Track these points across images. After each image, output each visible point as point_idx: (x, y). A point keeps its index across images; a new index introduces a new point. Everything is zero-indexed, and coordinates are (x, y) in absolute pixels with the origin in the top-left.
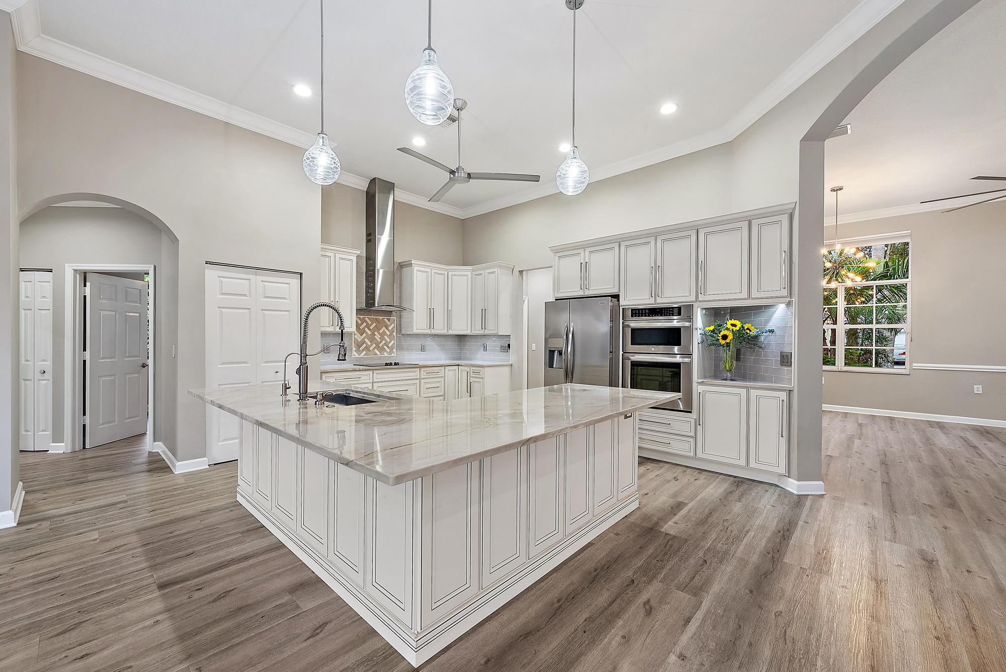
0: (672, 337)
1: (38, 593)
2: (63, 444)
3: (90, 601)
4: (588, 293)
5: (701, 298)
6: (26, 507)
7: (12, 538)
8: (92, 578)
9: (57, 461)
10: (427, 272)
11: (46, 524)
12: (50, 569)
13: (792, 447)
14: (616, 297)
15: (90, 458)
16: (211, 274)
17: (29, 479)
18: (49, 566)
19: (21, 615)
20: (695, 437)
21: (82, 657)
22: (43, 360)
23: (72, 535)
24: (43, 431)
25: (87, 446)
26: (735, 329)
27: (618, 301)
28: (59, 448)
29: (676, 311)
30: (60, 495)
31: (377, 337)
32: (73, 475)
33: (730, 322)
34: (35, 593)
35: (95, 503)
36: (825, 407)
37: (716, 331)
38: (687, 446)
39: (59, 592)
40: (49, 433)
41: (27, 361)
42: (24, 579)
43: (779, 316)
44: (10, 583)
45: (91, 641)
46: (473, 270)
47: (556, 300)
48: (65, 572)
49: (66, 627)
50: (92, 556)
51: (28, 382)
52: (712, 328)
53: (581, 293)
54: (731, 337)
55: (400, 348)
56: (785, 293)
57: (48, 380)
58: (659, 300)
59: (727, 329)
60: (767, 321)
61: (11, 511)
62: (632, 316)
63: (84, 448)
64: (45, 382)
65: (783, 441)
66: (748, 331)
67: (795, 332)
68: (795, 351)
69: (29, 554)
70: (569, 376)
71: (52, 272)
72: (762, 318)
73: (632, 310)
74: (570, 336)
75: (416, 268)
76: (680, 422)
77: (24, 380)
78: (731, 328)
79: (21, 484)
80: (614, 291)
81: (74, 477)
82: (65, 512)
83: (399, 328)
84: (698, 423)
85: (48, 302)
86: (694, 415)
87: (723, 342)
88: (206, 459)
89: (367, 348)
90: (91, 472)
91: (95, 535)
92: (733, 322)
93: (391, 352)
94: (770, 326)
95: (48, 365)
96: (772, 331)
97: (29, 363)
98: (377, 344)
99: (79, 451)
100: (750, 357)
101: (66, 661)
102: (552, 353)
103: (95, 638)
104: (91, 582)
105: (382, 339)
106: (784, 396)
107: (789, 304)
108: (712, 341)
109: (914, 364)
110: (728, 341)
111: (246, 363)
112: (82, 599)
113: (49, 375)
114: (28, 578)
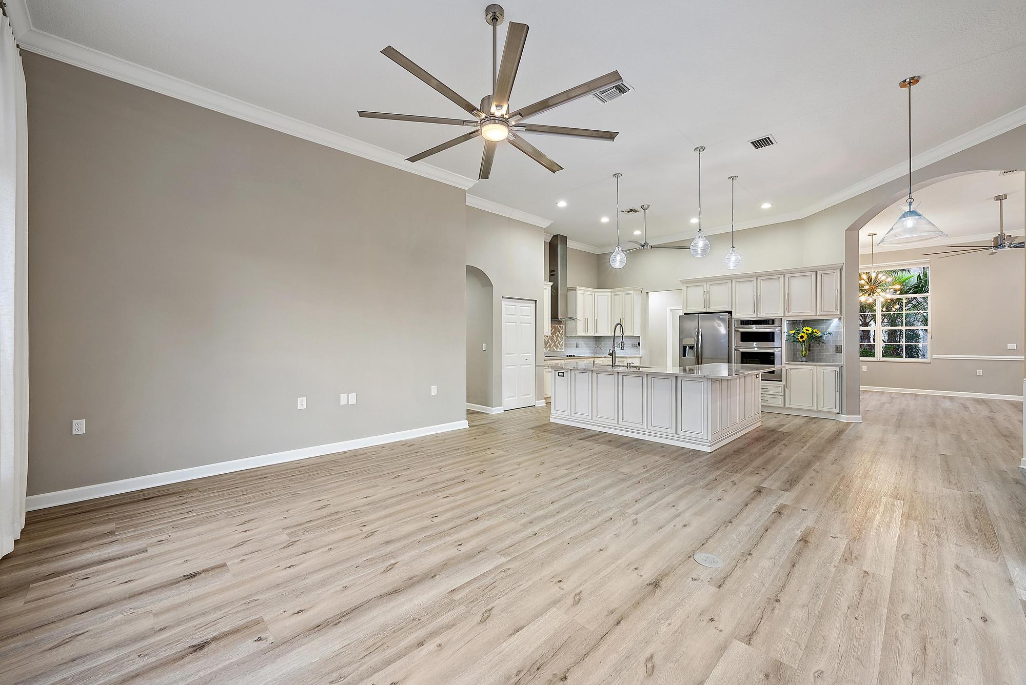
0: (768, 337)
4: (708, 310)
5: (787, 314)
10: (583, 294)
13: (843, 397)
14: (730, 313)
16: (504, 303)
20: (785, 395)
26: (808, 332)
27: (731, 315)
29: (771, 322)
31: (555, 338)
33: (805, 329)
36: (862, 388)
37: (796, 334)
38: (779, 401)
43: (834, 324)
46: (612, 292)
47: (685, 314)
52: (793, 332)
53: (704, 310)
54: (805, 337)
55: (566, 345)
56: (838, 312)
58: (759, 315)
59: (803, 332)
60: (827, 328)
62: (741, 325)
65: (838, 395)
66: (816, 334)
67: (844, 334)
68: (843, 344)
70: (699, 360)
72: (824, 326)
73: (741, 321)
74: (700, 337)
75: (578, 292)
76: (774, 387)
78: (806, 332)
80: (729, 309)
83: (565, 331)
84: (786, 387)
86: (783, 383)
87: (801, 340)
88: (502, 407)
89: (550, 345)
92: (807, 328)
93: (561, 349)
94: (829, 331)
96: (830, 334)
98: (555, 343)
100: (817, 349)
102: (685, 348)
105: (557, 339)
106: (838, 369)
107: (840, 318)
108: (793, 340)
109: (934, 356)
110: (804, 339)
111: (515, 354)
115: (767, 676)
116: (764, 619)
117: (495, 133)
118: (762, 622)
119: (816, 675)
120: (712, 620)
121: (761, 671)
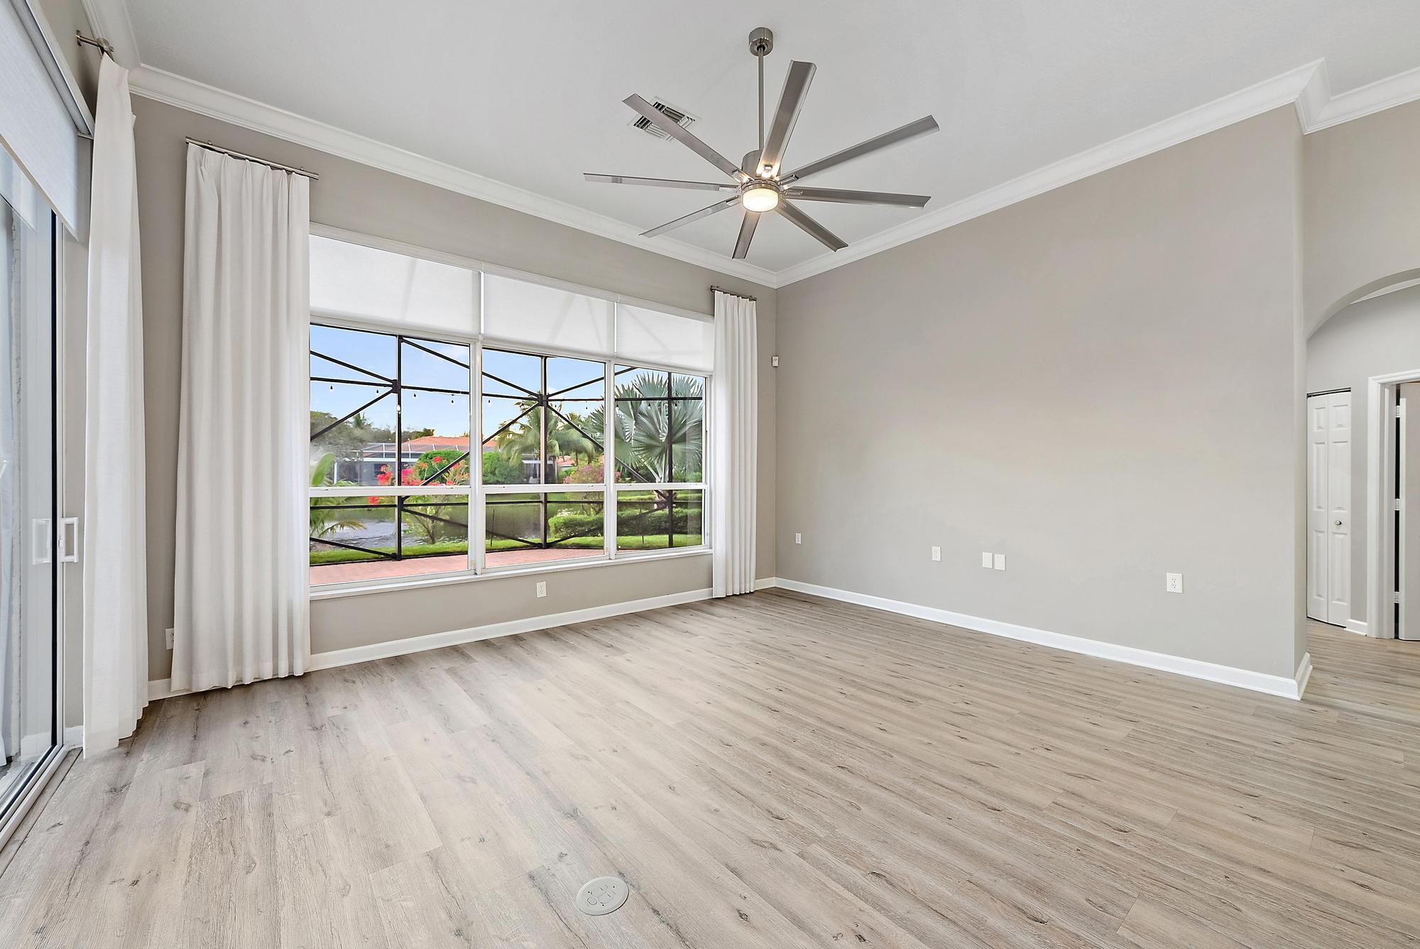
1: (1317, 784)
2: (1365, 624)
3: (1381, 830)
6: (1312, 685)
7: (1296, 712)
8: (1388, 806)
9: (1356, 644)
11: (1334, 714)
12: (1333, 766)
15: (1403, 654)
17: (1319, 654)
18: (1333, 762)
19: (1297, 795)
21: (1362, 885)
22: (1339, 508)
23: (1366, 741)
24: (1338, 600)
25: (1402, 636)
28: (1361, 628)
30: (1355, 687)
32: (1376, 668)
34: (1313, 782)
35: (1404, 715)
39: (1343, 797)
40: (1346, 604)
41: (1319, 507)
42: (1302, 761)
44: (1289, 757)
45: (1376, 876)
48: (1351, 778)
49: (1347, 840)
50: (1389, 779)
51: (1320, 535)
57: (1346, 534)
61: (1294, 680)
63: (1397, 637)
64: (1341, 536)
69: (1312, 738)
71: (1350, 391)
77: (1316, 531)
79: (1308, 655)
81: (1377, 671)
82: (1359, 709)
85: (1346, 432)
90: (1404, 673)
91: (1399, 756)
95: (1345, 514)
97: (1321, 510)
99: (1388, 639)
101: (1341, 875)
103: (1381, 876)
104: (1385, 809)
112: (1370, 822)
113: (1346, 528)
114: (1307, 762)
115: (387, 846)
116: (444, 892)
117: (761, 201)
118: (442, 887)
119: (348, 887)
120: (482, 840)
121: (395, 845)
